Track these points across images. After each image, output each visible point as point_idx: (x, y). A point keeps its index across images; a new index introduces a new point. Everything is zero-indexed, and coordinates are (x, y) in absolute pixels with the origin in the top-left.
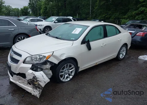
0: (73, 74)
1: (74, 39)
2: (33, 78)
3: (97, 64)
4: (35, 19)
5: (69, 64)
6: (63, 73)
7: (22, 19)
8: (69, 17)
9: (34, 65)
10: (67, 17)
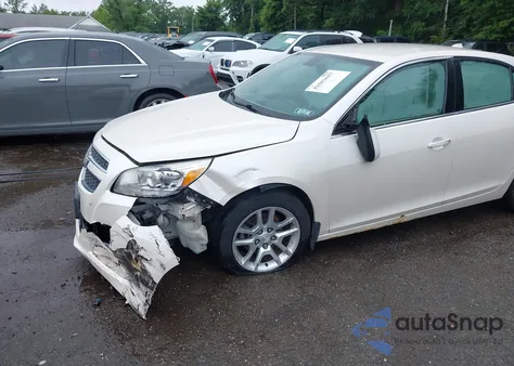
0: (292, 249)
1: (308, 113)
2: (127, 248)
3: (405, 220)
4: (230, 41)
5: (273, 210)
6: (250, 241)
7: (191, 42)
8: (346, 34)
9: (142, 200)
10: (342, 33)
